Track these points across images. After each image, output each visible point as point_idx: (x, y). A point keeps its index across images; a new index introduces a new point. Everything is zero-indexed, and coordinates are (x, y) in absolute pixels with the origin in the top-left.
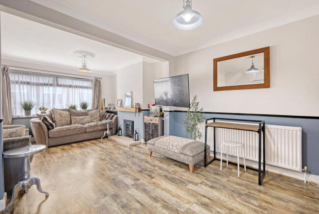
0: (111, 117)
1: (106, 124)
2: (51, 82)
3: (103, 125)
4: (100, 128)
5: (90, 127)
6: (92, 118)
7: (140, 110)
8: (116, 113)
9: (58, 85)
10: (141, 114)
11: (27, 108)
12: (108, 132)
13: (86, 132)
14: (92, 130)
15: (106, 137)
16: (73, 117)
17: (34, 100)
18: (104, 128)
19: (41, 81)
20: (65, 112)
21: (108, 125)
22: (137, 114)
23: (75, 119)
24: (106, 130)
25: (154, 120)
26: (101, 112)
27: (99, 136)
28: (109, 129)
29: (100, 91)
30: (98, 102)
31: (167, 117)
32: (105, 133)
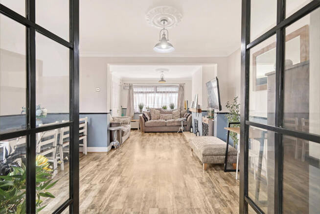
0: (187, 116)
2: (152, 91)
4: (176, 124)
5: (170, 122)
6: (174, 116)
7: (199, 111)
8: (191, 112)
9: (157, 92)
10: (201, 114)
11: (141, 107)
12: (182, 128)
13: (166, 126)
15: (181, 132)
16: (161, 114)
17: (144, 103)
18: (179, 124)
19: (148, 91)
20: (157, 110)
21: (182, 122)
22: (198, 113)
24: (181, 126)
25: (207, 121)
26: (182, 112)
27: (175, 130)
28: (184, 126)
29: (183, 95)
30: (181, 103)
31: (216, 119)
32: (180, 128)
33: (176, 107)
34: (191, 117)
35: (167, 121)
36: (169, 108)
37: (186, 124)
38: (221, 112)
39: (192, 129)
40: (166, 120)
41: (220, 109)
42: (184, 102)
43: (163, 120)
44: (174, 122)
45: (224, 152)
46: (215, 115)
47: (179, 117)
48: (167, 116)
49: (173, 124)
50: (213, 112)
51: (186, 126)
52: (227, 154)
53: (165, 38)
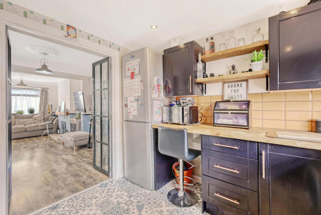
0: (53, 119)
1: (46, 125)
3: (43, 125)
4: (40, 128)
5: (31, 127)
6: (36, 121)
7: (67, 114)
8: (57, 116)
10: (69, 117)
12: (47, 131)
13: (26, 131)
14: (32, 129)
15: (46, 135)
16: (17, 120)
18: (43, 128)
21: (47, 125)
22: (66, 116)
23: (18, 121)
24: (46, 129)
25: (74, 121)
26: (45, 116)
27: (39, 134)
28: (49, 129)
29: (46, 99)
30: (44, 107)
31: (82, 119)
32: (45, 131)
33: (37, 111)
34: (58, 120)
35: (27, 126)
36: (26, 113)
37: (52, 127)
38: (86, 113)
39: (59, 131)
40: (25, 125)
41: (85, 112)
42: (48, 106)
43: (20, 126)
44: (37, 126)
45: (88, 137)
46: (82, 116)
47: (43, 120)
48: (25, 121)
49: (36, 129)
50: (80, 114)
51: (52, 128)
52: (90, 138)
53: (45, 66)
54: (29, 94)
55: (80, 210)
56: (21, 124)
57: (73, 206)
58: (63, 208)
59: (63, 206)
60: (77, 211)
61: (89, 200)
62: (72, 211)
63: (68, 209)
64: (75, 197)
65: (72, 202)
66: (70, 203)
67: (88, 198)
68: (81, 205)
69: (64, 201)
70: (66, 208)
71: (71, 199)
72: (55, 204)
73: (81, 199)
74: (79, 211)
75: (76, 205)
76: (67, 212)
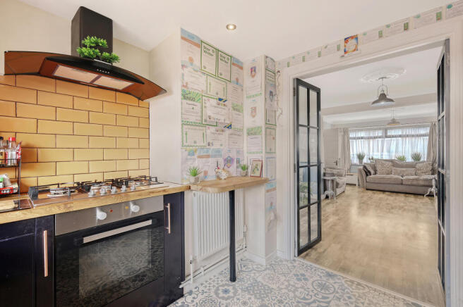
1: (431, 180)
2: (380, 134)
3: (426, 180)
4: (421, 183)
5: (410, 180)
6: (419, 172)
9: (386, 137)
11: (361, 157)
12: (434, 190)
13: (402, 184)
14: (409, 183)
15: (431, 196)
17: (366, 152)
18: (427, 183)
19: (371, 135)
20: (388, 162)
21: (434, 180)
24: (432, 186)
27: (420, 192)
32: (429, 190)
33: (424, 158)
35: (404, 178)
36: (409, 159)
40: (402, 176)
43: (396, 176)
44: (417, 180)
47: (430, 173)
48: (404, 171)
49: (415, 183)
53: (384, 94)
54: (413, 133)
55: (344, 300)
56: (398, 175)
57: (344, 290)
58: (335, 283)
59: (337, 281)
60: (340, 299)
61: (367, 301)
62: (337, 292)
63: (337, 288)
64: (359, 284)
65: (349, 285)
66: (346, 285)
67: (369, 300)
68: (352, 297)
69: (344, 278)
70: (336, 286)
71: (352, 282)
72: (335, 272)
73: (361, 291)
74: (341, 300)
75: (348, 293)
76: (333, 289)
